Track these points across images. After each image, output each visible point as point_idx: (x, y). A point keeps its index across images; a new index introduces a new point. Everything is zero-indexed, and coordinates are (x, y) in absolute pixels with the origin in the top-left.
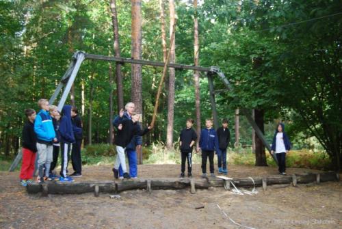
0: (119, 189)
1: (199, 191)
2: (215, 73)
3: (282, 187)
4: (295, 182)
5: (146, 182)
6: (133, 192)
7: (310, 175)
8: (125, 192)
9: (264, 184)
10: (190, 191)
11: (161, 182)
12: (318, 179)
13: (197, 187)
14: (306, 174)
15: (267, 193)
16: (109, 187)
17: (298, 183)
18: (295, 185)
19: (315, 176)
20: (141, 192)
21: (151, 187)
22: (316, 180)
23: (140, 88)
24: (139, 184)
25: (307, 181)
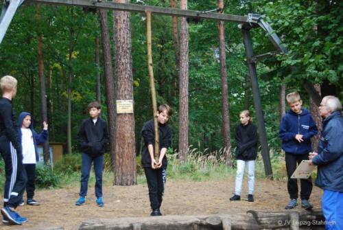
2: (256, 26)
23: (128, 55)
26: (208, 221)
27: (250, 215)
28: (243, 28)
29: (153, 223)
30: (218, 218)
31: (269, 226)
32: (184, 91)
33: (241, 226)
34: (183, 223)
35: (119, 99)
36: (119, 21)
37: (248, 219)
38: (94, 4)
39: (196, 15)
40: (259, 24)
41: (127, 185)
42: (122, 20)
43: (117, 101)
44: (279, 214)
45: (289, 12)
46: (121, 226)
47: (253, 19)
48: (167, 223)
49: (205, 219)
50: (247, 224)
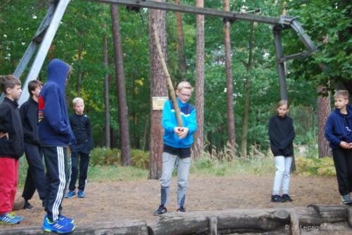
2: (288, 27)
5: (208, 221)
21: (218, 229)
26: (276, 215)
27: (312, 209)
29: (226, 217)
30: (286, 212)
31: (329, 220)
32: (199, 90)
33: (306, 220)
34: (253, 216)
35: (155, 96)
36: (155, 21)
37: (311, 213)
38: (138, 2)
39: (232, 16)
40: (292, 26)
42: (158, 20)
43: (153, 98)
44: (338, 208)
45: (323, 14)
47: (285, 21)
48: (238, 217)
49: (273, 213)
50: (311, 218)
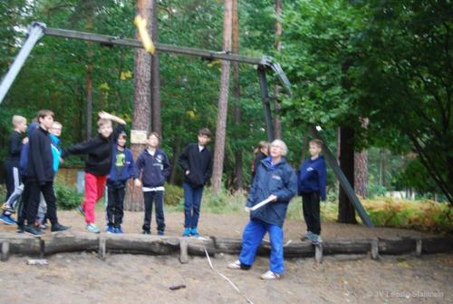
0: (46, 250)
1: (197, 260)
3: (350, 260)
4: (375, 251)
6: (74, 255)
7: (406, 240)
8: (59, 256)
9: (318, 253)
10: (179, 259)
11: (127, 242)
12: (419, 248)
13: (193, 253)
14: (398, 239)
15: (320, 267)
16: (29, 246)
17: (381, 253)
18: (374, 256)
19: (414, 243)
20: (89, 256)
22: (415, 249)
24: (84, 243)
25: (398, 250)
28: (259, 69)
41: (135, 211)
46: (90, 238)
